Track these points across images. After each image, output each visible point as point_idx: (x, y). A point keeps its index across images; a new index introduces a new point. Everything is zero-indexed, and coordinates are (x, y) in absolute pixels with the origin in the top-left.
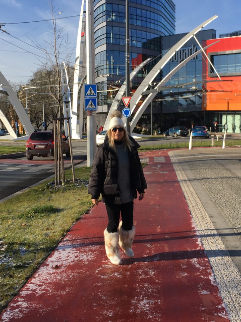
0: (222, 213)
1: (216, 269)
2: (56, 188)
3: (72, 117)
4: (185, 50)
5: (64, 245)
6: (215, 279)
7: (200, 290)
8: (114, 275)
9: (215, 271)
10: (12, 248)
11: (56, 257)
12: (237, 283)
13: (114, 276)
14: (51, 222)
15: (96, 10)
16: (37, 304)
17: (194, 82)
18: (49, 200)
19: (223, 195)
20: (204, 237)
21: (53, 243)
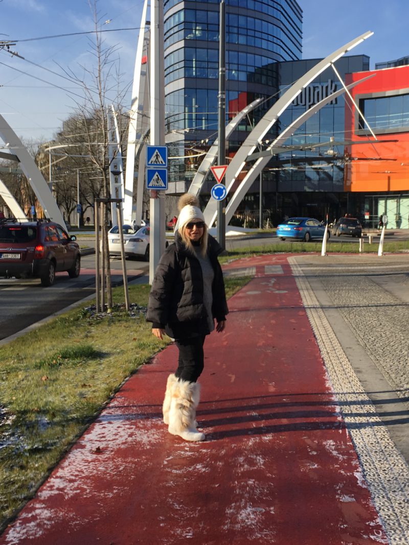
0: (377, 365)
1: (366, 460)
2: (97, 316)
3: (124, 199)
4: (318, 87)
5: (111, 414)
6: (364, 476)
7: (338, 494)
8: (195, 468)
9: (365, 463)
10: (24, 419)
11: (97, 433)
12: (403, 483)
13: (196, 470)
14: (89, 374)
15: (168, 21)
16: (66, 513)
17: (330, 143)
18: (87, 336)
19: (379, 335)
20: (346, 406)
21: (92, 410)
